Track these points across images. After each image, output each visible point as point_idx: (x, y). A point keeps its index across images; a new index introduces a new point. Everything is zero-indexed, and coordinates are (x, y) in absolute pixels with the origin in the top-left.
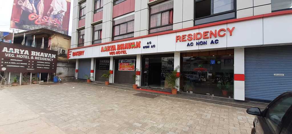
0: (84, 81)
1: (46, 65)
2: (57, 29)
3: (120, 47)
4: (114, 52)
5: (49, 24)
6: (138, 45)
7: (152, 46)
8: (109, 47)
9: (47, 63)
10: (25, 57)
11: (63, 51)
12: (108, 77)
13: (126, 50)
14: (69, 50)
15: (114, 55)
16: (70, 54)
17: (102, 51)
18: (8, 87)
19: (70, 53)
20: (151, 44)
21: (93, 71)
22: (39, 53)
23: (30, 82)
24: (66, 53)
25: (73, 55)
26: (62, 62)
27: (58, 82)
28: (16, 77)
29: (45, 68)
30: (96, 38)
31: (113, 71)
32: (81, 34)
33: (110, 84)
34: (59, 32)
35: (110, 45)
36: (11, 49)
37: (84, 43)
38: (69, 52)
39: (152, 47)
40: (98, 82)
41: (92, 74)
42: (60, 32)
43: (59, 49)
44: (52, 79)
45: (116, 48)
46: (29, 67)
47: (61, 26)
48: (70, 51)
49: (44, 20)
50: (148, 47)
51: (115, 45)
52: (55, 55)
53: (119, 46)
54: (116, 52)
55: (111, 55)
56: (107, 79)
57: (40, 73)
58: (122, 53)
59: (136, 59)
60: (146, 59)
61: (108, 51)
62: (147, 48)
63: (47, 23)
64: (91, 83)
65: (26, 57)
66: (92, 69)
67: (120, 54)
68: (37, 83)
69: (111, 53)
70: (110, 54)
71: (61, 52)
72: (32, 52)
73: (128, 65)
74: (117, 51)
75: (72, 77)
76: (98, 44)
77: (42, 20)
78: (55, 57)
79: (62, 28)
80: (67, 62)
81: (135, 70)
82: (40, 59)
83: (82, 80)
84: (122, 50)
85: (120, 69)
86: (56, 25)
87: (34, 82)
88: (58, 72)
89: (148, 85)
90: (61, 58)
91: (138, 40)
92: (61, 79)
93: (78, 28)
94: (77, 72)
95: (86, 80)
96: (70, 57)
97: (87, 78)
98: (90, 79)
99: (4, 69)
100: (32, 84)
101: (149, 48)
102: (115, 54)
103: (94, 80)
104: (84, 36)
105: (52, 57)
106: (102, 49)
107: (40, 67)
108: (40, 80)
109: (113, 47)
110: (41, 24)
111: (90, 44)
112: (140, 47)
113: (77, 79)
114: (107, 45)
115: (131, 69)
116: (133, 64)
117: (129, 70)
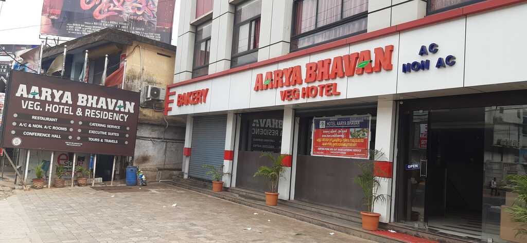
0: (205, 186)
1: (109, 134)
2: (143, 29)
3: (315, 72)
4: (295, 91)
5: (126, 16)
6: (383, 62)
7: (440, 61)
8: (279, 74)
9: (112, 126)
10: (63, 109)
11: (155, 91)
12: (275, 179)
13: (338, 81)
14: (169, 88)
15: (294, 102)
16: (172, 101)
17: (257, 89)
18: (23, 191)
19: (171, 98)
20: (435, 51)
21: (230, 155)
22: (95, 98)
23: (71, 179)
24: (162, 96)
25: (179, 101)
26: (152, 124)
27: (136, 184)
28: (41, 164)
29: (107, 141)
30: (243, 46)
31: (291, 157)
32: (203, 38)
33: (283, 203)
34: (148, 37)
35: (282, 66)
36: (35, 89)
37: (208, 66)
38: (168, 94)
39: (440, 64)
40: (244, 191)
41: (227, 163)
42: (150, 36)
43: (144, 84)
44: (122, 176)
45: (304, 76)
46: (70, 137)
47: (154, 17)
48: (172, 91)
49: (115, 6)
50: (425, 66)
51: (300, 67)
52: (133, 104)
53: (314, 69)
54: (304, 89)
55: (286, 102)
56: (271, 184)
57: (94, 156)
58: (321, 95)
59: (374, 114)
60: (415, 113)
61: (277, 88)
62: (421, 71)
63: (120, 12)
64: (223, 193)
65: (65, 110)
66: (228, 147)
67: (315, 96)
68: (87, 185)
69: (286, 95)
70: (283, 100)
71: (149, 96)
72: (80, 96)
73: (347, 137)
74: (305, 85)
75: (175, 172)
76: (248, 66)
77: (110, 7)
78: (132, 111)
79: (156, 24)
80: (164, 126)
81: (372, 157)
82: (96, 115)
83: (199, 182)
84: (324, 83)
85: (316, 150)
86: (140, 18)
87: (81, 181)
88: (137, 153)
89: (426, 220)
90: (148, 113)
91: (383, 43)
92: (143, 177)
93: (197, 20)
94: (187, 156)
95: (211, 182)
96: (170, 109)
97: (213, 177)
98: (223, 181)
99: (17, 142)
100: (74, 185)
101: (428, 68)
102: (297, 98)
103: (234, 185)
104: (209, 42)
105: (127, 111)
106: (258, 82)
107: (96, 140)
108: (94, 175)
109: (292, 72)
110: (107, 17)
111: (223, 66)
112: (389, 68)
113: (186, 177)
114: (273, 69)
115: (354, 150)
116: (364, 134)
117: (349, 157)
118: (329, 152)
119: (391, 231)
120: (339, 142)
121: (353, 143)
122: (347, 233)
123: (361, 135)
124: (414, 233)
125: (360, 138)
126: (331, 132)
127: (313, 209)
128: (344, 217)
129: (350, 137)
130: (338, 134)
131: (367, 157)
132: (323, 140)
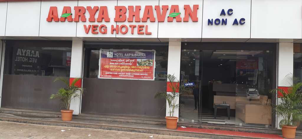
3: (124, 14)
7: (236, 20)
8: (82, 10)
15: (101, 36)
20: (232, 14)
39: (235, 22)
45: (112, 16)
50: (225, 22)
51: (107, 8)
53: (124, 11)
54: (112, 26)
55: (90, 35)
58: (132, 33)
61: (78, 22)
62: (220, 25)
67: (125, 33)
69: (91, 29)
70: (88, 33)
73: (134, 65)
84: (134, 24)
101: (226, 24)
102: (105, 33)
106: (51, 13)
109: (97, 11)
115: (141, 74)
116: (150, 63)
117: (138, 79)
118: (117, 76)
119: (183, 127)
120: (128, 69)
121: (141, 69)
122: (157, 134)
123: (147, 64)
124: (199, 126)
125: (147, 66)
126: (119, 61)
127: (108, 119)
128: (139, 121)
129: (137, 65)
130: (126, 62)
131: (152, 79)
132: (111, 66)
